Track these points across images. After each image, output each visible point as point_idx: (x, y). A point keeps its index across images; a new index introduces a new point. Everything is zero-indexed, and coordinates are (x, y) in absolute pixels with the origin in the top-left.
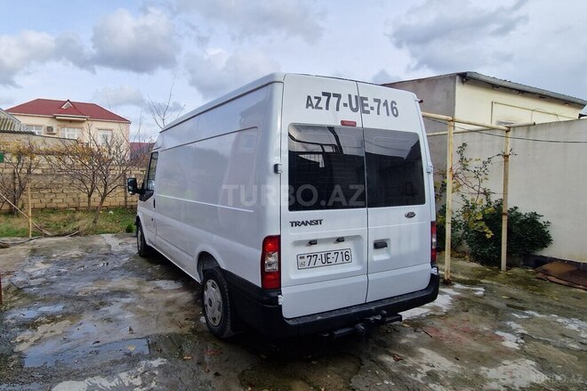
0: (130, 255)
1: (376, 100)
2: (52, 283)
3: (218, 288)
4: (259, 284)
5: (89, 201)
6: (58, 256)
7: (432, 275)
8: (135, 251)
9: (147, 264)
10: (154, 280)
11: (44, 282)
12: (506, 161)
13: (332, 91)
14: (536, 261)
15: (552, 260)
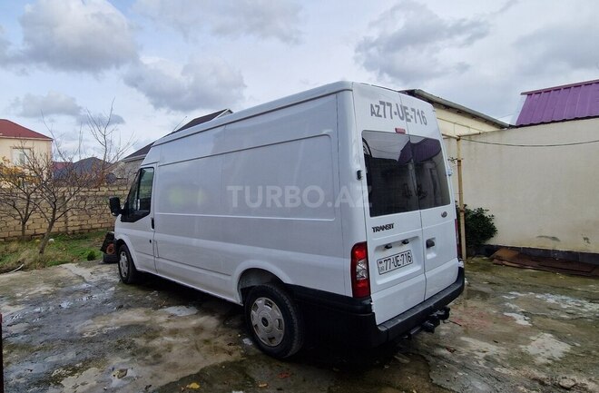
0: (113, 284)
1: (413, 110)
2: (40, 327)
3: (275, 305)
4: (350, 294)
5: (23, 229)
6: (24, 295)
7: (460, 268)
8: (118, 280)
9: (141, 293)
10: (161, 307)
11: (30, 328)
12: (459, 165)
13: (386, 101)
14: (486, 250)
15: (499, 248)
